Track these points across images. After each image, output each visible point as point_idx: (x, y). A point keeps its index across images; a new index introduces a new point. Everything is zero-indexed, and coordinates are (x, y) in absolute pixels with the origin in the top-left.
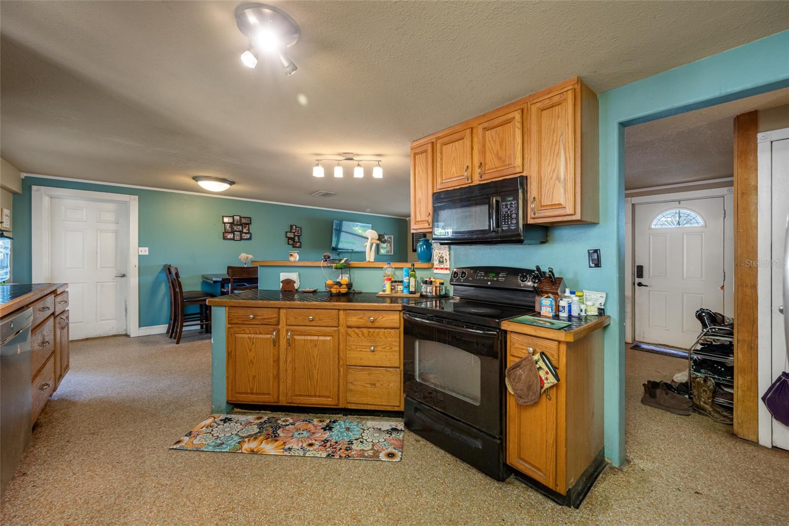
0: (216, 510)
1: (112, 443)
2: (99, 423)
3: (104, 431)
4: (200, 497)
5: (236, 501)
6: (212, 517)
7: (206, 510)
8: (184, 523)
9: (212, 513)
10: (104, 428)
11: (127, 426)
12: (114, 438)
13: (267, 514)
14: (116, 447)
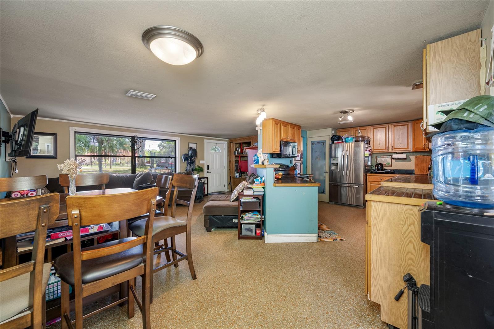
1: (360, 253)
2: (359, 265)
3: (360, 260)
10: (359, 262)
11: (350, 257)
12: (358, 254)
14: (360, 251)
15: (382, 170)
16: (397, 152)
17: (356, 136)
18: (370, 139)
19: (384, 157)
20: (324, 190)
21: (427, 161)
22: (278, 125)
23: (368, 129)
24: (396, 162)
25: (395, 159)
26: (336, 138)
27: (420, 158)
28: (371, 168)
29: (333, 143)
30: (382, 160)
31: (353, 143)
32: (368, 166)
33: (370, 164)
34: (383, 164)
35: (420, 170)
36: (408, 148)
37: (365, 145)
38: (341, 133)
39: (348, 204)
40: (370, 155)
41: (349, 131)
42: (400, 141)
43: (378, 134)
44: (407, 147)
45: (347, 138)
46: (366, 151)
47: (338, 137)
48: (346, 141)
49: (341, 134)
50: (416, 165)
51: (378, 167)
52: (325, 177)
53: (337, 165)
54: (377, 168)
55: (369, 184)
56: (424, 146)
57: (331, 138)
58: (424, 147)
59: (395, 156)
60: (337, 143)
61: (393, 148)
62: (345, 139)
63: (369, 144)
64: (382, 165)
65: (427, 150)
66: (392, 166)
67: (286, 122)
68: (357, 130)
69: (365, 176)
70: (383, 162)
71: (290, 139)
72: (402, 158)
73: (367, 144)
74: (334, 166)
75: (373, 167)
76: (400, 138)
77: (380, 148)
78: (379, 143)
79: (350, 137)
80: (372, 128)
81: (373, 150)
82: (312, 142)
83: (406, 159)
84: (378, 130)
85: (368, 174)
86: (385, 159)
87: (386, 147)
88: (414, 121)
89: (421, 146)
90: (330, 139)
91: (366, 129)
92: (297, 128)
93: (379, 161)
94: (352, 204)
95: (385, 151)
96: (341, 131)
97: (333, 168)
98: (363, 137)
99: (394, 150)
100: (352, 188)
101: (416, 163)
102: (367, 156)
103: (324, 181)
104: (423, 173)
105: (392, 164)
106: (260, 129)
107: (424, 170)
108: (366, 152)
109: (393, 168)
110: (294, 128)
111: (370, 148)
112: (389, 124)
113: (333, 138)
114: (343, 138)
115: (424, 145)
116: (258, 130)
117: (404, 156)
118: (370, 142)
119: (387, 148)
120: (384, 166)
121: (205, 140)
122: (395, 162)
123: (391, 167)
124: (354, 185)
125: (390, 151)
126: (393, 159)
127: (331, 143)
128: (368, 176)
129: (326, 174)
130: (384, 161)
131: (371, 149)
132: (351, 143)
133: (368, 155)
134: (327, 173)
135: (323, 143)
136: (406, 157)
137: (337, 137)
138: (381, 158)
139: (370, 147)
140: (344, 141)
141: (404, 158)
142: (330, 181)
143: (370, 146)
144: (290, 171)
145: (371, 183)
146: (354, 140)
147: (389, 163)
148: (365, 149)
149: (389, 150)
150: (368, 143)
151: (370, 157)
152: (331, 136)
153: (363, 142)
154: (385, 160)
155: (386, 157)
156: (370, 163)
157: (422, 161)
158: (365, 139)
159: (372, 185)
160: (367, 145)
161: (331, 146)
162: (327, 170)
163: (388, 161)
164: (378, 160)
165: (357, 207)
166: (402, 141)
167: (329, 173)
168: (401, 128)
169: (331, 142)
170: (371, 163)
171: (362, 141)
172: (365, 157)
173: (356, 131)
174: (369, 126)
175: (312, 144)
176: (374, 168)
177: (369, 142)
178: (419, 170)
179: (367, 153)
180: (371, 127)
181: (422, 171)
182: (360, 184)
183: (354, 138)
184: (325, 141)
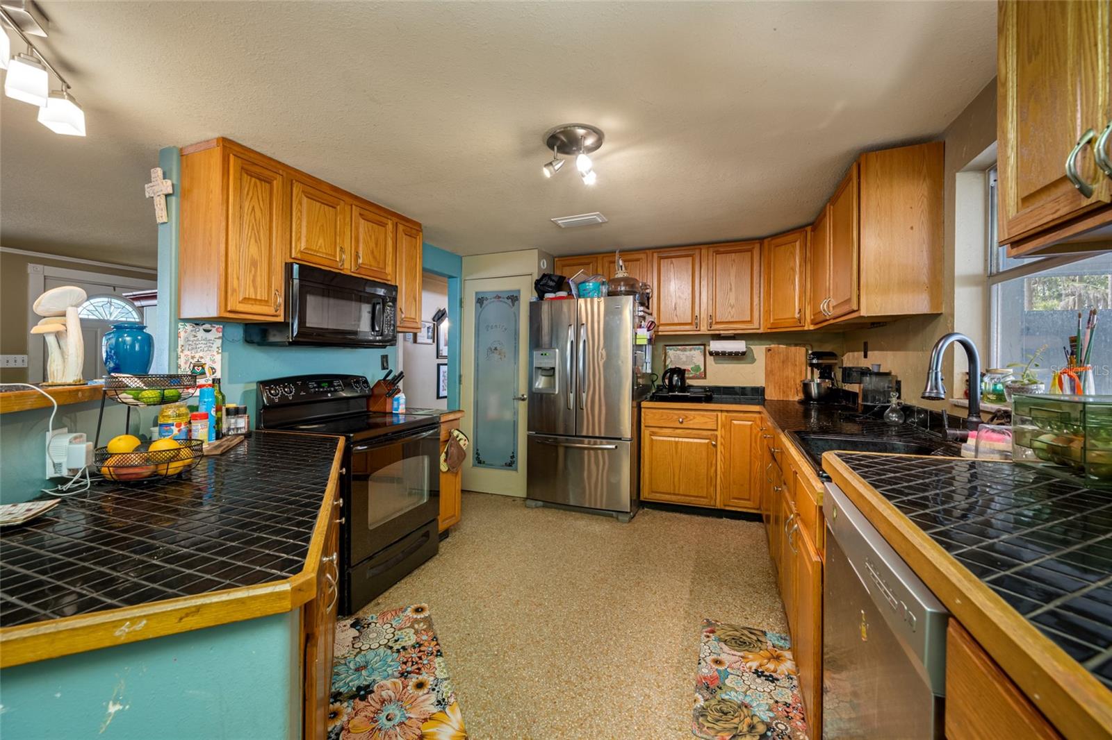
0: (580, 695)
4: (579, 730)
5: (558, 688)
6: (589, 690)
7: (587, 704)
8: (613, 706)
9: (586, 694)
13: (553, 653)
15: (684, 388)
16: (722, 332)
17: (611, 278)
18: (648, 291)
19: (685, 350)
20: (512, 457)
21: (795, 361)
22: (270, 182)
23: (645, 260)
24: (716, 363)
25: (717, 354)
26: (552, 284)
27: (779, 353)
28: (650, 383)
29: (541, 297)
30: (680, 359)
31: (602, 298)
32: (644, 375)
33: (649, 371)
34: (685, 370)
35: (780, 389)
36: (750, 322)
37: (637, 309)
38: (567, 268)
39: (587, 506)
40: (650, 341)
41: (591, 265)
42: (732, 301)
43: (672, 276)
44: (749, 319)
45: (584, 282)
46: (640, 327)
47: (556, 279)
48: (581, 294)
49: (566, 272)
50: (769, 373)
51: (671, 380)
52: (516, 413)
53: (551, 373)
54: (667, 381)
55: (646, 433)
56: (797, 316)
57: (537, 283)
58: (800, 320)
59: (716, 346)
60: (552, 299)
61: (712, 321)
62: (578, 285)
63: (648, 308)
64: (681, 372)
65: (806, 328)
66: (705, 377)
67: (336, 189)
68: (614, 262)
69: (636, 409)
70: (684, 363)
71: (359, 267)
72: (734, 351)
73: (642, 304)
74: (543, 378)
75: (655, 377)
76: (731, 289)
77: (676, 321)
78: (675, 305)
79: (593, 281)
80: (655, 255)
81: (658, 326)
82: (477, 293)
83: (744, 354)
84: (672, 263)
85: (644, 404)
86: (688, 353)
87: (694, 317)
88: (770, 239)
89: (790, 316)
90: (534, 285)
91: (638, 260)
92: (401, 228)
93: (671, 361)
94: (598, 507)
95: (688, 330)
96: (567, 262)
97: (541, 383)
98: (632, 283)
99: (714, 327)
100: (600, 452)
101: (769, 369)
102: (641, 346)
103: (515, 424)
104: (788, 396)
105: (707, 371)
106: (167, 196)
107: (788, 387)
108: (639, 331)
109: (709, 382)
110: (383, 225)
111: (649, 319)
112: (701, 246)
113: (544, 282)
114: (570, 282)
115: (797, 311)
116: (157, 200)
117: (739, 346)
118: (650, 300)
119: (695, 320)
120: (686, 375)
121: (31, 268)
122: (713, 363)
123: (703, 378)
124: (604, 441)
125: (704, 329)
126: (711, 354)
127: (534, 299)
128: (643, 410)
129: (521, 402)
130: (684, 359)
131: (653, 322)
132: (596, 300)
133: (645, 342)
134: (524, 400)
135: (514, 298)
136: (745, 350)
137: (553, 281)
138: (678, 352)
139: (650, 316)
140: (574, 292)
141: (739, 352)
142: (529, 430)
143: (649, 314)
144: (371, 402)
145: (653, 434)
146: (604, 289)
147: (697, 368)
148: (637, 320)
149: (702, 328)
150: (645, 301)
151: (650, 347)
152: (536, 277)
153: (631, 297)
154: (686, 358)
155: (691, 350)
156: (649, 366)
157: (783, 362)
158: (636, 290)
159: (654, 438)
160: (641, 308)
161: (535, 309)
162: (523, 390)
163: (695, 360)
164: (669, 357)
165: (611, 516)
166: (737, 299)
167: (526, 402)
168: (734, 260)
169: (536, 295)
170: (652, 369)
171: (627, 293)
172: (637, 347)
173: (611, 265)
174: (648, 251)
175: (480, 301)
176: (659, 382)
177: (648, 299)
178: (777, 388)
179: (644, 335)
180: (653, 253)
181: (784, 392)
182: (620, 439)
183: (603, 283)
184: (519, 291)
